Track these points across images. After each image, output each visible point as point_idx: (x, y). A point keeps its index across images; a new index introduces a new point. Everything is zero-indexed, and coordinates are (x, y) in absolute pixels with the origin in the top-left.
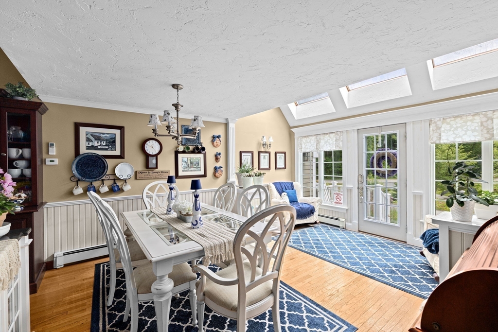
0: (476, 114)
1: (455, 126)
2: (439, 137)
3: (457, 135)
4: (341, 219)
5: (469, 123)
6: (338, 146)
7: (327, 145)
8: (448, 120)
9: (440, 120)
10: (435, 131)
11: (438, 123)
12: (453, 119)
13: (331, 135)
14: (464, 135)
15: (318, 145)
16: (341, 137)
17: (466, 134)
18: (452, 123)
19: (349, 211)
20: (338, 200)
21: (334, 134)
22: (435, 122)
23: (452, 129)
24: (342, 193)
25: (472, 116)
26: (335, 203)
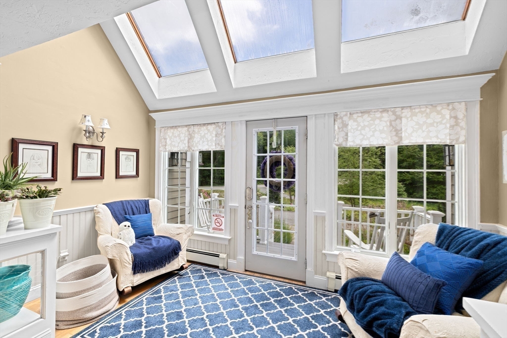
0: (385, 110)
1: (362, 124)
2: (346, 137)
3: (364, 136)
4: (221, 255)
5: (377, 122)
6: (219, 144)
7: (203, 142)
8: (355, 116)
9: (346, 115)
10: (341, 130)
11: (345, 118)
12: (360, 115)
13: (210, 127)
14: (371, 136)
15: (191, 141)
16: (224, 131)
17: (373, 136)
18: (359, 119)
19: (232, 242)
20: (218, 224)
21: (213, 126)
22: (341, 118)
23: (360, 128)
24: (223, 215)
25: (381, 112)
26: (214, 229)
